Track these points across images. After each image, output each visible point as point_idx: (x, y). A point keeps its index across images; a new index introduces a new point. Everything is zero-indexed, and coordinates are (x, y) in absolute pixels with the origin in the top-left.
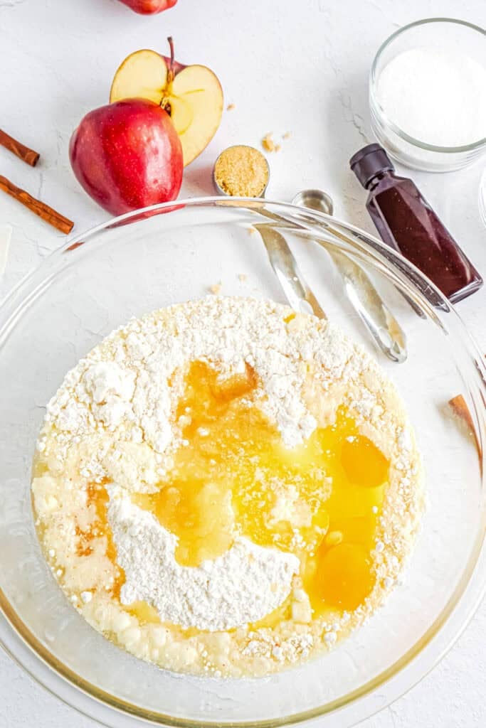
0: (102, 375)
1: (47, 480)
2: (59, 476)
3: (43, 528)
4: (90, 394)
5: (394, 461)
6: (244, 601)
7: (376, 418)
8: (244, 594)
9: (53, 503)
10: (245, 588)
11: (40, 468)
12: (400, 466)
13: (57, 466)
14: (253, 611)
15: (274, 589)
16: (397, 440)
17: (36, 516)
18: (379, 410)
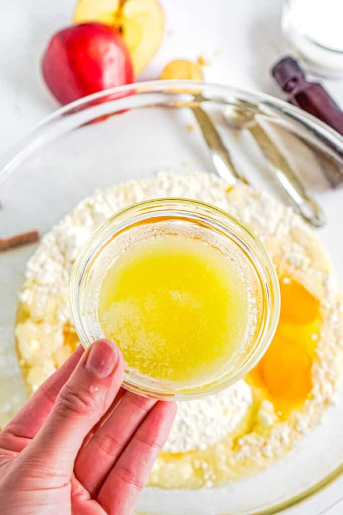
0: (74, 237)
1: (29, 326)
2: (39, 322)
3: (26, 368)
4: (64, 254)
5: (323, 301)
6: (200, 423)
7: (305, 267)
8: (200, 417)
9: (35, 345)
10: (201, 412)
11: (23, 315)
12: (328, 306)
13: (37, 313)
14: (209, 431)
15: (225, 412)
16: (324, 284)
17: (19, 356)
18: (307, 261)
